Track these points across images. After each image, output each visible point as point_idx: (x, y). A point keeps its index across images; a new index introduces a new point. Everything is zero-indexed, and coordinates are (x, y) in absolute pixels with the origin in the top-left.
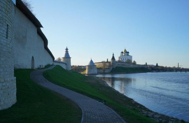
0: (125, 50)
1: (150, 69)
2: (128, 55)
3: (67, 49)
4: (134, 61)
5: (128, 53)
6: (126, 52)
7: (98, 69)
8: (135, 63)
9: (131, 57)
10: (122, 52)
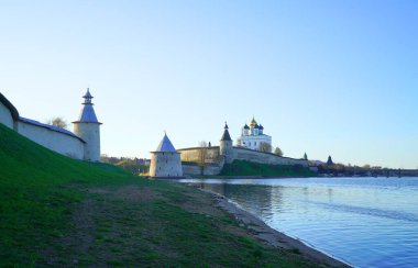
0: (253, 121)
1: (316, 169)
2: (261, 134)
3: (88, 97)
4: (278, 149)
5: (261, 128)
6: (257, 126)
7: (184, 163)
8: (278, 154)
9: (269, 138)
10: (246, 127)
